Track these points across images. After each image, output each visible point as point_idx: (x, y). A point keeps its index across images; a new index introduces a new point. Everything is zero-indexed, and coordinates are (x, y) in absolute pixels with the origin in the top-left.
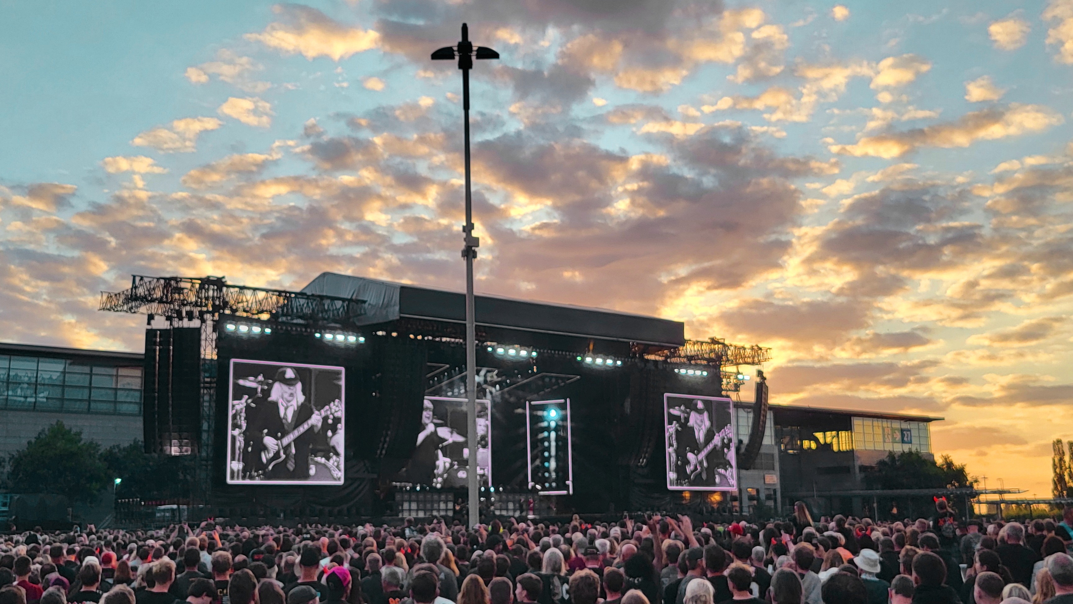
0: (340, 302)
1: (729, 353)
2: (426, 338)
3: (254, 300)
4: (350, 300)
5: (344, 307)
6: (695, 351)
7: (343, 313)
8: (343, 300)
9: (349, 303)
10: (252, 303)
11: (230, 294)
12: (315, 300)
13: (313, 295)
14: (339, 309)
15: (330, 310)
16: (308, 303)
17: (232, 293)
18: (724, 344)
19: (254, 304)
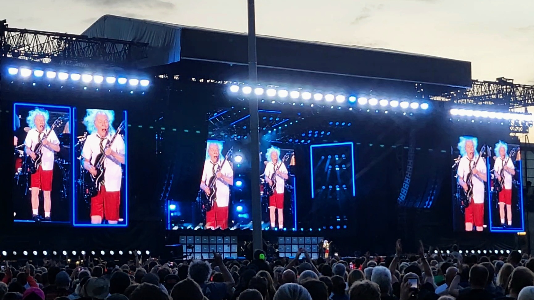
0: (122, 46)
1: (518, 93)
2: (208, 81)
3: (35, 44)
4: (131, 43)
5: (125, 50)
6: (482, 92)
7: (125, 57)
8: (125, 43)
9: (130, 46)
10: (33, 47)
11: (11, 38)
12: (96, 43)
13: (94, 38)
14: (121, 52)
15: (111, 53)
16: (89, 46)
17: (13, 37)
18: (512, 85)
19: (35, 47)
